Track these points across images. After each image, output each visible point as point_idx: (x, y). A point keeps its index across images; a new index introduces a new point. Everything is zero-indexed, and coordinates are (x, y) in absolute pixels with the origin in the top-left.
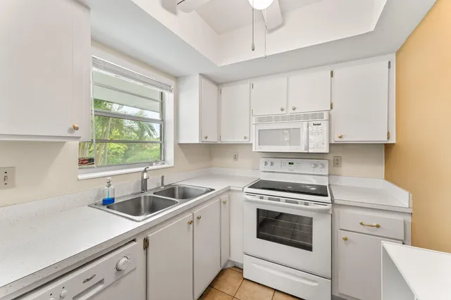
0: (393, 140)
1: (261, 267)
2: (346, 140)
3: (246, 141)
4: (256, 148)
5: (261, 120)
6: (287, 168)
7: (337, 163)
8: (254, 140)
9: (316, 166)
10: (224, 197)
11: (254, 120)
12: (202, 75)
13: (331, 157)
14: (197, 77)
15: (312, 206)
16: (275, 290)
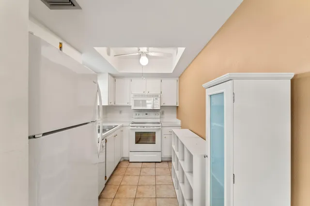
0: (178, 105)
1: (137, 155)
2: (166, 105)
3: (128, 105)
4: (133, 108)
5: (136, 96)
6: (145, 116)
7: (163, 113)
8: (132, 104)
9: (156, 114)
10: (121, 129)
11: (132, 96)
12: (110, 74)
13: (160, 111)
14: (107, 74)
15: (155, 128)
16: (143, 162)
